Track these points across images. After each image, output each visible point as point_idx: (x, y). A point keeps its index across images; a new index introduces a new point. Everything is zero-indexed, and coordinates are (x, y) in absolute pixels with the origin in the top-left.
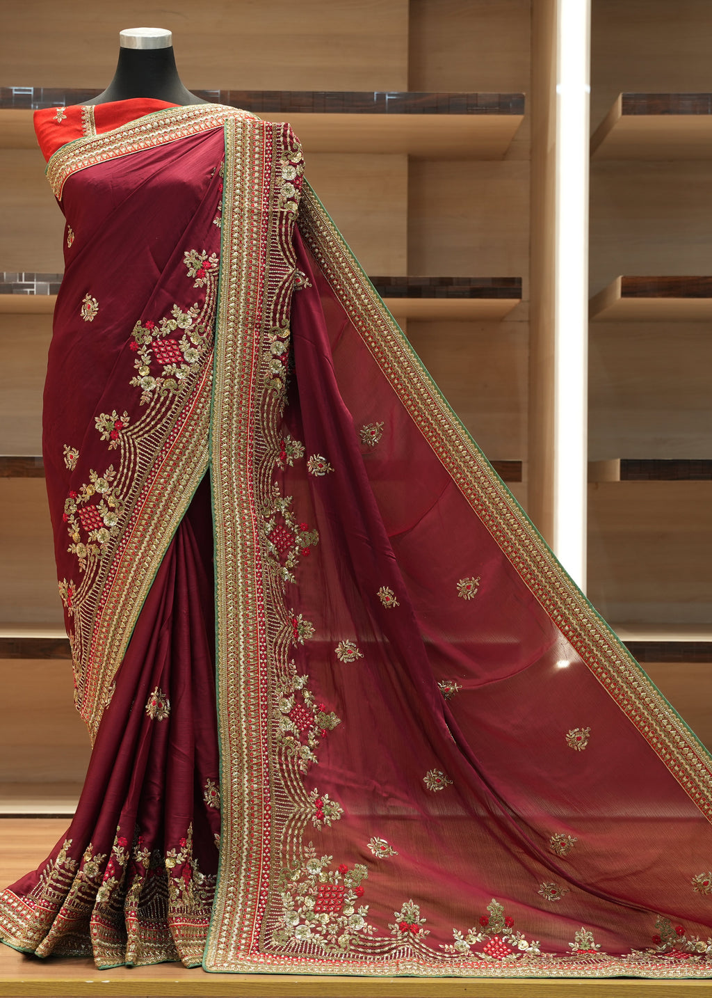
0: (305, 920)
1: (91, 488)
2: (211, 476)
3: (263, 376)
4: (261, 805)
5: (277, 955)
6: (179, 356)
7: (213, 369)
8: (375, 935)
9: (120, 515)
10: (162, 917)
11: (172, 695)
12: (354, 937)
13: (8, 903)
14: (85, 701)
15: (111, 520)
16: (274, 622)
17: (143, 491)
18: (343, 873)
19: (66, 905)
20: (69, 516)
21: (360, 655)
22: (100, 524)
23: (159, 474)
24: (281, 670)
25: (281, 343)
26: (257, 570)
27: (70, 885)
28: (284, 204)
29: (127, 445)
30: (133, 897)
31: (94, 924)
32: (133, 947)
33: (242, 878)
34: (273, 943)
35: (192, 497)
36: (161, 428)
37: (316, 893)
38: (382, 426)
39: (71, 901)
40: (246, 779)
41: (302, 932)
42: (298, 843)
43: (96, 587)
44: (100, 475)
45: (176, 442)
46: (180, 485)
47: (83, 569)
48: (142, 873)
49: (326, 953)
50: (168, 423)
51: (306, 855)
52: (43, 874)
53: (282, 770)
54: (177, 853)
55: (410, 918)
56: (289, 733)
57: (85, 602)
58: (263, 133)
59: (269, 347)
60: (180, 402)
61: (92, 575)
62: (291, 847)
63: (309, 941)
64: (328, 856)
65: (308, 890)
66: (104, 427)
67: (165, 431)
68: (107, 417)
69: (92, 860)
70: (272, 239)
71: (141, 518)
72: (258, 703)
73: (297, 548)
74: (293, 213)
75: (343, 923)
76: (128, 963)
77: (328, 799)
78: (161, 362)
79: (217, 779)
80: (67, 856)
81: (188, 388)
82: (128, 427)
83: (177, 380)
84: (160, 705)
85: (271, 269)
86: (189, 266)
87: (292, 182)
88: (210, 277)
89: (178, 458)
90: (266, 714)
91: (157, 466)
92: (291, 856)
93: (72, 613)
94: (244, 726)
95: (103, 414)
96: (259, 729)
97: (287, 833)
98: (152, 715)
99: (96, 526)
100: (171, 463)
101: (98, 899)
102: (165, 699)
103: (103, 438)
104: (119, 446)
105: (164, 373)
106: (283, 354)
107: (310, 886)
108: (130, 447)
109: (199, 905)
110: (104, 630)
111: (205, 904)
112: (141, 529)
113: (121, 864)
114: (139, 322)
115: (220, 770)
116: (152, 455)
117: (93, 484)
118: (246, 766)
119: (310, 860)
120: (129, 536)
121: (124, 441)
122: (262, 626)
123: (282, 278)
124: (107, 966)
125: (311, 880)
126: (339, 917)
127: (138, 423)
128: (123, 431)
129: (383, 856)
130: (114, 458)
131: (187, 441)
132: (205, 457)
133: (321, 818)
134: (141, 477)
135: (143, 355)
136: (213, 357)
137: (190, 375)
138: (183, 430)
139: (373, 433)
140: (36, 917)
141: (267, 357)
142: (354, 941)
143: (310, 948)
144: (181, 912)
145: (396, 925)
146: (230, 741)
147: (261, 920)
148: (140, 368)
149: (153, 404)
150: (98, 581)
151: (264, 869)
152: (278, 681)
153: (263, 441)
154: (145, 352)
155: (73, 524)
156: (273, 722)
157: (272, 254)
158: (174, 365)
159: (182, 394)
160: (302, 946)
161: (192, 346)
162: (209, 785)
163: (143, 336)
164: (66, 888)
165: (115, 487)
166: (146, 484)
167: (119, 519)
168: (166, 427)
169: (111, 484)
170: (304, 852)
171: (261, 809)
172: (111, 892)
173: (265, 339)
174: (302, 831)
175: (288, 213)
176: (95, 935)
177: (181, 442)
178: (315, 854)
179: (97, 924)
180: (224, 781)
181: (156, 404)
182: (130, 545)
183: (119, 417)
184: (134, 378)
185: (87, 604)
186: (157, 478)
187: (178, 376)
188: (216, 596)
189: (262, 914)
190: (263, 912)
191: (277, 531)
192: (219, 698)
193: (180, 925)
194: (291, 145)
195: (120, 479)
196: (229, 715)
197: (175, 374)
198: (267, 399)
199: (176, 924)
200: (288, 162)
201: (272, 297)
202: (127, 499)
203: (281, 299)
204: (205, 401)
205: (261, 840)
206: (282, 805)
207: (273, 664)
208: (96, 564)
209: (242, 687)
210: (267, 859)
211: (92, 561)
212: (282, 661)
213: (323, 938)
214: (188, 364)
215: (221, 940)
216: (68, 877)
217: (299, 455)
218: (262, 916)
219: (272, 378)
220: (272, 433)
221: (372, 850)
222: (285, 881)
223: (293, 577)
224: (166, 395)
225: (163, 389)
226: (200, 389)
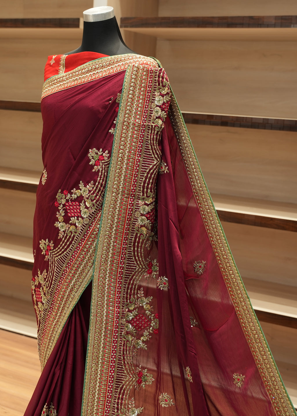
1: (38, 279)
3: (134, 226)
6: (79, 213)
9: (48, 298)
15: (44, 300)
16: (122, 375)
20: (33, 290)
22: (41, 300)
24: (122, 405)
25: (146, 207)
28: (154, 120)
29: (52, 260)
35: (80, 296)
36: (66, 254)
38: (205, 264)
44: (41, 273)
45: (74, 263)
50: (70, 252)
58: (148, 74)
59: (139, 209)
60: (77, 241)
66: (43, 247)
67: (68, 256)
68: (45, 242)
70: (146, 142)
73: (151, 328)
74: (158, 127)
78: (69, 215)
81: (81, 232)
82: (53, 250)
83: (76, 227)
84: (51, 412)
85: (144, 161)
86: (91, 158)
87: (160, 107)
88: (102, 165)
95: (43, 240)
100: (71, 274)
102: (54, 409)
103: (42, 253)
104: (49, 260)
105: (71, 222)
106: (148, 213)
114: (60, 191)
117: (39, 277)
120: (52, 310)
121: (51, 257)
123: (149, 167)
127: (57, 249)
128: (51, 251)
130: (46, 265)
131: (80, 264)
134: (56, 280)
135: (61, 210)
137: (83, 225)
139: (200, 267)
141: (137, 214)
148: (59, 217)
149: (63, 239)
153: (134, 264)
154: (62, 208)
155: (34, 294)
157: (145, 151)
158: (76, 217)
159: (78, 236)
161: (87, 208)
163: (62, 199)
165: (46, 282)
166: (59, 284)
168: (69, 254)
169: (45, 279)
173: (137, 204)
175: (155, 126)
181: (65, 239)
183: (49, 244)
184: (56, 222)
187: (77, 224)
191: (138, 318)
194: (162, 83)
195: (48, 278)
197: (75, 223)
198: (137, 239)
200: (159, 94)
201: (142, 178)
203: (148, 180)
214: (83, 218)
219: (140, 227)
220: (140, 259)
223: (146, 345)
224: (70, 235)
225: (69, 231)
226: (89, 233)
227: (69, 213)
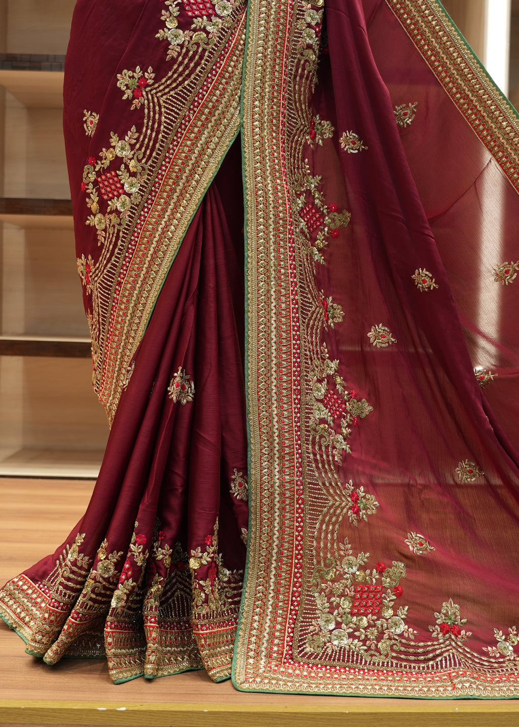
0: (341, 623)
1: (111, 152)
2: (242, 140)
3: (296, 45)
4: (293, 499)
5: (313, 665)
6: (210, 8)
7: (245, 28)
8: (417, 639)
9: (142, 181)
10: (184, 615)
11: (197, 375)
12: (396, 642)
13: (22, 590)
14: (103, 383)
15: (131, 186)
16: (306, 302)
17: (167, 155)
18: (381, 572)
19: (77, 607)
20: (88, 185)
21: (393, 340)
22: (121, 191)
23: (186, 136)
24: (314, 354)
25: (315, 12)
26: (290, 245)
27: (82, 583)
29: (151, 104)
30: (153, 600)
31: (109, 632)
32: (152, 658)
33: (272, 577)
34: (308, 650)
35: (221, 162)
36: (188, 85)
37: (353, 593)
38: (415, 107)
39: (83, 603)
40: (277, 470)
41: (339, 637)
42: (332, 539)
43: (115, 261)
44: (121, 138)
45: (205, 100)
46: (208, 148)
47: (102, 243)
48: (162, 572)
49: (366, 662)
50: (197, 80)
51: (342, 553)
52: (59, 559)
53: (316, 461)
54: (202, 552)
55: (450, 619)
56: (323, 421)
57: (103, 277)
59: (303, 15)
60: (211, 58)
61: (111, 247)
62: (326, 545)
63: (347, 647)
64: (365, 553)
65: (344, 590)
66: (126, 85)
67: (193, 88)
68: (130, 73)
69: (107, 558)
71: (165, 183)
72: (291, 387)
73: (326, 229)
75: (382, 626)
76: (147, 676)
77: (364, 492)
78: (190, 14)
79: (244, 469)
80: (79, 552)
82: (153, 84)
83: (208, 33)
84: (183, 387)
89: (207, 119)
90: (299, 400)
91: (183, 127)
92: (325, 554)
93: (90, 291)
94: (275, 412)
95: (125, 71)
96: (292, 416)
97: (320, 528)
98: (175, 398)
99: (116, 193)
100: (199, 123)
101: (114, 603)
102: (188, 380)
103: (125, 97)
104: (143, 105)
105: (193, 26)
106: (317, 24)
107: (346, 587)
108: (154, 106)
109: (224, 605)
110: (123, 307)
111: (231, 604)
112: (165, 196)
113: (139, 564)
115: (249, 459)
116: (178, 114)
117: (114, 147)
118: (277, 456)
119: (346, 558)
120: (151, 204)
121: (148, 99)
122: (295, 305)
124: (124, 680)
125: (347, 579)
126: (378, 620)
127: (164, 80)
128: (148, 89)
129: (421, 552)
130: (137, 118)
131: (217, 101)
132: (236, 120)
133: (357, 512)
134: (166, 138)
135: (171, 5)
136: (246, 16)
137: (222, 29)
138: (213, 88)
139: (405, 114)
140: (45, 619)
141: (301, 25)
142: (395, 647)
143: (349, 656)
144: (207, 618)
145: (437, 626)
146: (260, 428)
147: (294, 623)
148: (168, 20)
149: (180, 58)
150: (118, 253)
151: (296, 567)
152: (312, 364)
153: (294, 114)
154: (174, 3)
155: (92, 193)
156: (307, 408)
158: (205, 17)
159: (213, 49)
160: (340, 653)
162: (236, 476)
164: (78, 586)
165: (137, 150)
166: (171, 146)
167: (141, 186)
168: (195, 84)
169: (132, 147)
170: (339, 549)
171: (293, 502)
172: (128, 595)
173: (299, 6)
174: (337, 526)
176: (110, 644)
177: (211, 101)
178: (351, 552)
179: (112, 632)
180: (253, 472)
181: (184, 59)
182: (153, 213)
183: (143, 73)
184: (161, 31)
185: (106, 279)
186: (184, 139)
187: (209, 28)
188: (246, 269)
189: (295, 617)
190: (296, 615)
191: (308, 209)
192: (249, 381)
193: (206, 634)
195: (144, 140)
196: (259, 400)
197: (205, 27)
198: (300, 70)
199: (202, 632)
202: (150, 162)
204: (237, 61)
205: (293, 537)
206: (315, 498)
207: (306, 346)
208: (115, 235)
209: (274, 369)
210: (299, 557)
211: (111, 232)
212: (314, 343)
213: (361, 643)
214: (220, 17)
215: (251, 647)
216: (80, 575)
217: (328, 135)
218: (295, 619)
219: (305, 47)
220: (303, 107)
221: (410, 547)
222: (319, 580)
223: (323, 258)
224: (195, 49)
225: (192, 42)
226: (232, 46)
227: (189, 11)
